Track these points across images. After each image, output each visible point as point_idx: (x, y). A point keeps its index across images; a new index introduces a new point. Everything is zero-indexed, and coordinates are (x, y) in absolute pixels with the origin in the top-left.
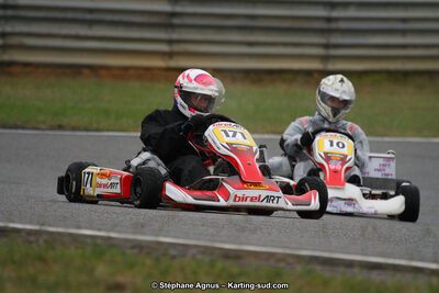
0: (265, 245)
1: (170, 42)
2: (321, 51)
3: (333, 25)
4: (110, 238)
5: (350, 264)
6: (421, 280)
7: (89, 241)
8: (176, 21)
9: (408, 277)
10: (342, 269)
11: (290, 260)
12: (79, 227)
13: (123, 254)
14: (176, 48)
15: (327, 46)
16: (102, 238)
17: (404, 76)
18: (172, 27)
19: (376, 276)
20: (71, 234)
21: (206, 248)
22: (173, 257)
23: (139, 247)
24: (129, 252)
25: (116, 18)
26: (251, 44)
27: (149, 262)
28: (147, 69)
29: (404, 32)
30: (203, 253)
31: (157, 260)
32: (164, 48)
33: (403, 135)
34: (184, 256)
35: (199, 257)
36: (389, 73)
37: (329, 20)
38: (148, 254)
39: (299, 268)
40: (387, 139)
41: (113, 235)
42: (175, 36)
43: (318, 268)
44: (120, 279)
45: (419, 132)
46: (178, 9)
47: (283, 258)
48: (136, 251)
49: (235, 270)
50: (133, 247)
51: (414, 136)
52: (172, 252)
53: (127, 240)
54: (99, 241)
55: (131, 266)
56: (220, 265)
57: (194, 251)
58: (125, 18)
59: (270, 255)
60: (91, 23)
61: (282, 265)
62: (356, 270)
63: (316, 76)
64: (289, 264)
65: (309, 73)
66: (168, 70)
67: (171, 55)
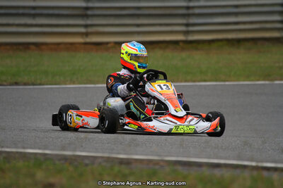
0: (146, 155)
1: (86, 26)
2: (183, 28)
3: (191, 11)
4: (46, 154)
5: (200, 165)
6: (246, 174)
7: (32, 156)
8: (89, 12)
9: (238, 171)
10: (196, 168)
11: (162, 163)
12: (24, 148)
13: (55, 164)
14: (90, 30)
15: (187, 25)
17: (239, 41)
18: (87, 16)
19: (217, 172)
20: (21, 153)
21: (108, 158)
22: (87, 165)
23: (65, 158)
24: (57, 162)
25: (51, 12)
26: (138, 25)
27: (71, 169)
28: (72, 44)
29: (236, 14)
30: (107, 161)
31: (76, 167)
32: (83, 30)
34: (93, 164)
35: (104, 164)
36: (228, 41)
37: (188, 8)
38: (70, 163)
39: (168, 169)
40: (227, 83)
41: (47, 152)
42: (89, 22)
43: (179, 168)
44: (52, 180)
45: (247, 78)
46: (90, 5)
47: (157, 163)
48: (62, 162)
49: (127, 171)
50: (60, 160)
51: (244, 81)
52: (87, 162)
53: (57, 155)
55: (59, 172)
56: (116, 168)
57: (100, 160)
58: (56, 12)
59: (150, 161)
60: (34, 16)
61: (157, 167)
62: (204, 169)
63: (181, 44)
64: (162, 166)
65: (176, 43)
66: (86, 44)
67: (87, 34)
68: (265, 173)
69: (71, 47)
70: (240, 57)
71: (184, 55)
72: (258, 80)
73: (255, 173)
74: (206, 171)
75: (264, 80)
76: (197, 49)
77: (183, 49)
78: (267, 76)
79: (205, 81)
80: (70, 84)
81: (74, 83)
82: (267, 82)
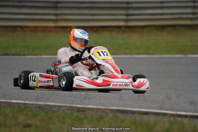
0: (97, 105)
1: (56, 15)
2: (124, 17)
3: (130, 5)
4: (26, 104)
5: (133, 113)
6: (166, 119)
7: (16, 105)
8: (59, 5)
9: (160, 117)
10: (130, 115)
11: (107, 111)
12: (10, 99)
13: (32, 111)
14: (59, 17)
15: (127, 15)
16: (22, 103)
17: (163, 27)
18: (57, 8)
19: (145, 118)
20: (8, 102)
21: (70, 107)
22: (54, 112)
23: (39, 107)
24: (34, 109)
25: (32, 4)
26: (93, 15)
27: (43, 114)
28: (46, 27)
29: (162, 8)
30: (68, 109)
31: (47, 113)
32: (54, 17)
33: (162, 54)
34: (59, 111)
35: (66, 111)
36: (156, 27)
37: (128, 3)
38: (43, 110)
39: (111, 115)
40: (155, 56)
41: (27, 102)
42: (59, 12)
43: (119, 114)
44: (29, 122)
45: (169, 52)
47: (104, 111)
48: (37, 109)
49: (82, 116)
50: (36, 108)
51: (166, 54)
52: (54, 109)
53: (33, 104)
54: (21, 105)
55: (35, 116)
56: (75, 114)
57: (64, 108)
58: (36, 4)
59: (98, 109)
60: (20, 7)
61: (103, 114)
62: (137, 115)
63: (123, 28)
64: (107, 113)
65: (119, 27)
66: (56, 27)
67: (57, 21)
68: (179, 119)
69: (46, 29)
70: (164, 38)
71: (125, 36)
72: (176, 54)
73: (172, 119)
74: (138, 117)
75: (180, 54)
76: (134, 32)
77: (124, 32)
78: (182, 52)
79: (139, 54)
80: (44, 55)
81: (47, 55)
82: (182, 56)
